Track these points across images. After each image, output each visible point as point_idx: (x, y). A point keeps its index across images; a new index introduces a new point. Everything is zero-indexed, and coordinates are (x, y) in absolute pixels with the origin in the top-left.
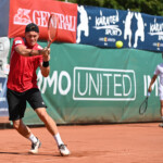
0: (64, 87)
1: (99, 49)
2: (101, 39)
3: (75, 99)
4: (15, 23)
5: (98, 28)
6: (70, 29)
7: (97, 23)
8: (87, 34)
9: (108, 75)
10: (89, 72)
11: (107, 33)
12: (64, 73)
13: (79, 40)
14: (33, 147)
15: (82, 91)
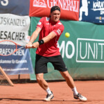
0: (70, 53)
1: (95, 25)
2: (97, 18)
3: (77, 61)
4: (34, 6)
5: (95, 10)
6: (74, 10)
7: (94, 6)
8: (86, 14)
9: (102, 44)
10: (88, 42)
11: (101, 13)
12: (70, 43)
13: (81, 19)
14: (47, 97)
15: (83, 56)
